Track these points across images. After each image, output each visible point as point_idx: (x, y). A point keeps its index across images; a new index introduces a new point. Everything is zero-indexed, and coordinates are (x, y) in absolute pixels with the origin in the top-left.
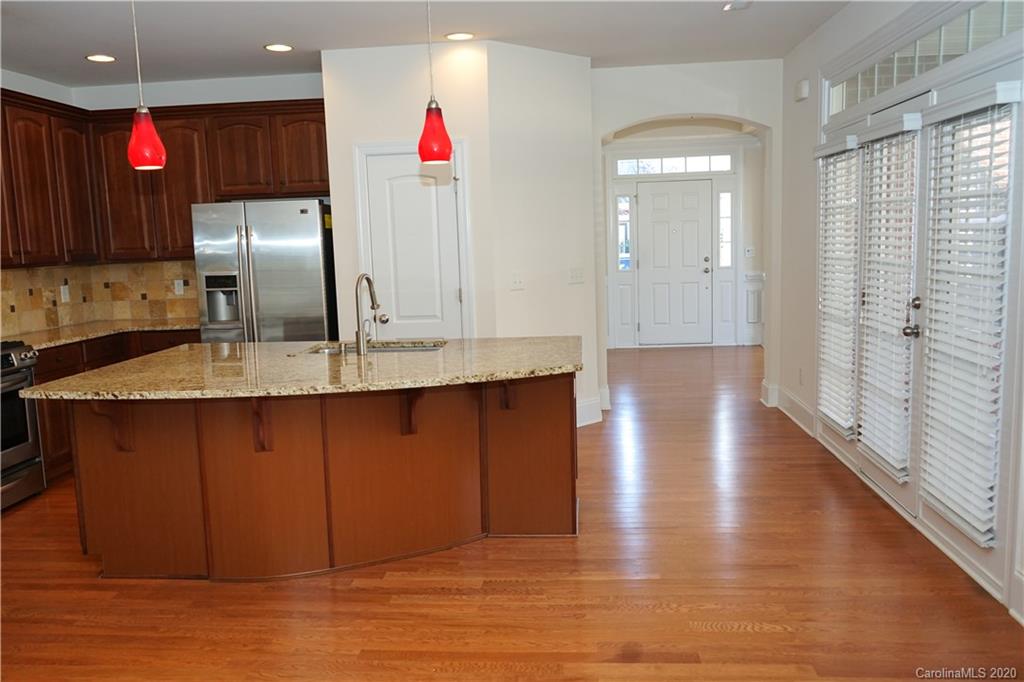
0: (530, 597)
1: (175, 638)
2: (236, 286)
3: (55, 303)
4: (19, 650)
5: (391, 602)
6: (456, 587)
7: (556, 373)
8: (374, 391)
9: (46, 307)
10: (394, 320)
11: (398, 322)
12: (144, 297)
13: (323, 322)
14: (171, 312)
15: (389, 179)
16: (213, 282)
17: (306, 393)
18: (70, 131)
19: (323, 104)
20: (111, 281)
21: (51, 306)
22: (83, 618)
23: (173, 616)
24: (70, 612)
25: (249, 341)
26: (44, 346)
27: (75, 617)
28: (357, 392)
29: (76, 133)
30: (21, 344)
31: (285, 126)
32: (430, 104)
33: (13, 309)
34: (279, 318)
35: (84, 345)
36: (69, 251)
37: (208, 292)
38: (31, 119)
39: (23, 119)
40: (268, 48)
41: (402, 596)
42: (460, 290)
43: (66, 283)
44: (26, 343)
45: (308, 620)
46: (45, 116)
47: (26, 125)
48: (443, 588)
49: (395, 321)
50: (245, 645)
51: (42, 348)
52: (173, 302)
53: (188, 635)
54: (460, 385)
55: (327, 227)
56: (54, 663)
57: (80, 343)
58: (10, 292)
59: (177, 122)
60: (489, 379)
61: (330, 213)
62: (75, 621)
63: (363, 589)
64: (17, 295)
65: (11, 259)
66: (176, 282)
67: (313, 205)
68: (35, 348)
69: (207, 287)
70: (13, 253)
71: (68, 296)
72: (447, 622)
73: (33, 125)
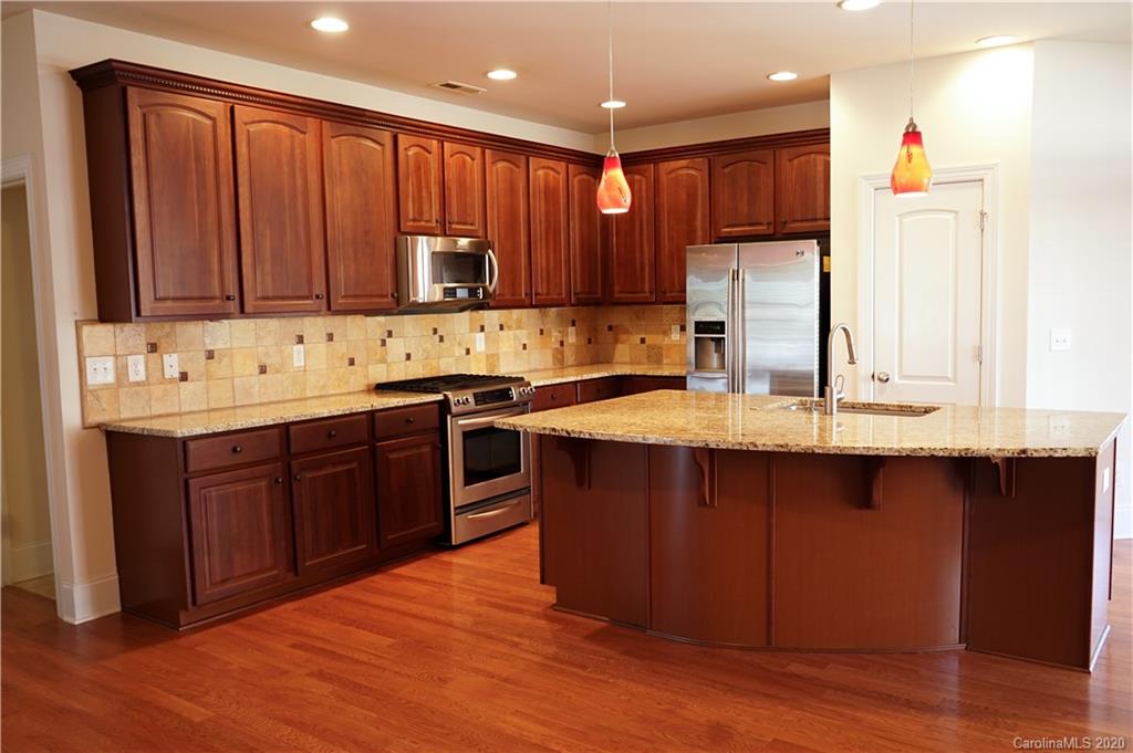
0: (997, 731)
1: (599, 680)
2: (724, 333)
3: (562, 343)
4: (471, 659)
5: (825, 696)
6: (906, 697)
7: (1057, 455)
8: (819, 454)
9: (554, 346)
10: (895, 379)
11: (902, 382)
12: (643, 341)
13: (813, 378)
14: (667, 357)
15: (900, 216)
16: (702, 327)
17: (745, 448)
18: (585, 176)
19: (829, 134)
20: (614, 324)
21: (558, 346)
22: (528, 643)
23: (603, 659)
24: (520, 636)
25: (733, 391)
26: (541, 383)
27: (522, 641)
28: (800, 453)
29: (590, 178)
30: (522, 379)
31: (790, 160)
32: (908, 127)
33: (525, 347)
34: (764, 371)
35: (578, 385)
36: (575, 294)
37: (696, 338)
38: (548, 168)
39: (544, 168)
40: (772, 77)
41: (839, 692)
42: (980, 348)
43: (573, 325)
44: (526, 380)
45: (729, 694)
46: (563, 164)
47: (546, 174)
48: (890, 696)
49: (897, 380)
50: (659, 704)
51: (539, 384)
52: (669, 347)
53: (611, 681)
54: (924, 457)
55: (825, 270)
56: (493, 677)
57: (576, 383)
58: (524, 331)
59: (683, 163)
60: (963, 454)
61: (829, 255)
62: (521, 644)
63: (797, 676)
64: (530, 334)
65: (523, 300)
66: (673, 327)
67: (812, 247)
68: (534, 384)
69: (696, 333)
70: (526, 294)
71: (574, 337)
72: (881, 734)
73: (552, 173)
